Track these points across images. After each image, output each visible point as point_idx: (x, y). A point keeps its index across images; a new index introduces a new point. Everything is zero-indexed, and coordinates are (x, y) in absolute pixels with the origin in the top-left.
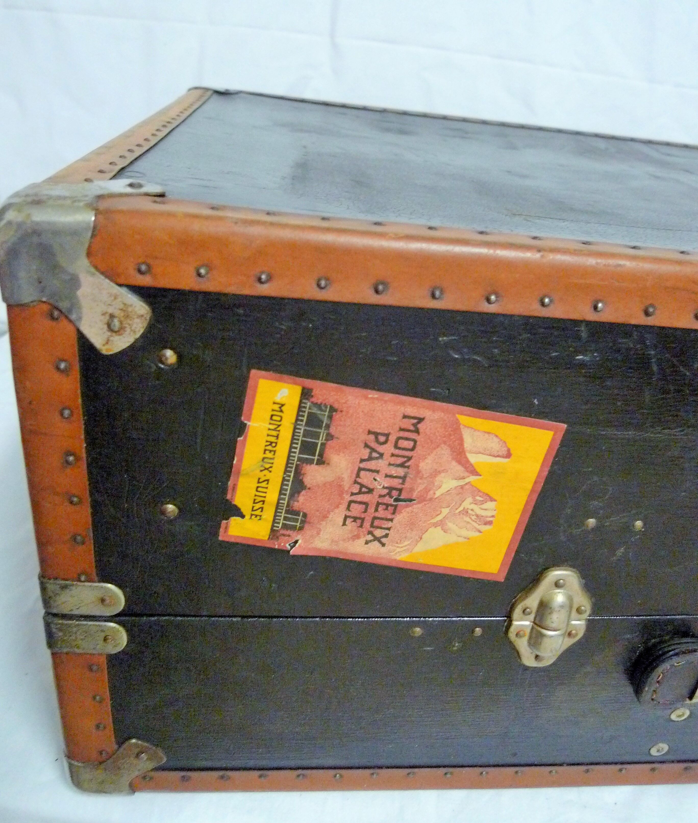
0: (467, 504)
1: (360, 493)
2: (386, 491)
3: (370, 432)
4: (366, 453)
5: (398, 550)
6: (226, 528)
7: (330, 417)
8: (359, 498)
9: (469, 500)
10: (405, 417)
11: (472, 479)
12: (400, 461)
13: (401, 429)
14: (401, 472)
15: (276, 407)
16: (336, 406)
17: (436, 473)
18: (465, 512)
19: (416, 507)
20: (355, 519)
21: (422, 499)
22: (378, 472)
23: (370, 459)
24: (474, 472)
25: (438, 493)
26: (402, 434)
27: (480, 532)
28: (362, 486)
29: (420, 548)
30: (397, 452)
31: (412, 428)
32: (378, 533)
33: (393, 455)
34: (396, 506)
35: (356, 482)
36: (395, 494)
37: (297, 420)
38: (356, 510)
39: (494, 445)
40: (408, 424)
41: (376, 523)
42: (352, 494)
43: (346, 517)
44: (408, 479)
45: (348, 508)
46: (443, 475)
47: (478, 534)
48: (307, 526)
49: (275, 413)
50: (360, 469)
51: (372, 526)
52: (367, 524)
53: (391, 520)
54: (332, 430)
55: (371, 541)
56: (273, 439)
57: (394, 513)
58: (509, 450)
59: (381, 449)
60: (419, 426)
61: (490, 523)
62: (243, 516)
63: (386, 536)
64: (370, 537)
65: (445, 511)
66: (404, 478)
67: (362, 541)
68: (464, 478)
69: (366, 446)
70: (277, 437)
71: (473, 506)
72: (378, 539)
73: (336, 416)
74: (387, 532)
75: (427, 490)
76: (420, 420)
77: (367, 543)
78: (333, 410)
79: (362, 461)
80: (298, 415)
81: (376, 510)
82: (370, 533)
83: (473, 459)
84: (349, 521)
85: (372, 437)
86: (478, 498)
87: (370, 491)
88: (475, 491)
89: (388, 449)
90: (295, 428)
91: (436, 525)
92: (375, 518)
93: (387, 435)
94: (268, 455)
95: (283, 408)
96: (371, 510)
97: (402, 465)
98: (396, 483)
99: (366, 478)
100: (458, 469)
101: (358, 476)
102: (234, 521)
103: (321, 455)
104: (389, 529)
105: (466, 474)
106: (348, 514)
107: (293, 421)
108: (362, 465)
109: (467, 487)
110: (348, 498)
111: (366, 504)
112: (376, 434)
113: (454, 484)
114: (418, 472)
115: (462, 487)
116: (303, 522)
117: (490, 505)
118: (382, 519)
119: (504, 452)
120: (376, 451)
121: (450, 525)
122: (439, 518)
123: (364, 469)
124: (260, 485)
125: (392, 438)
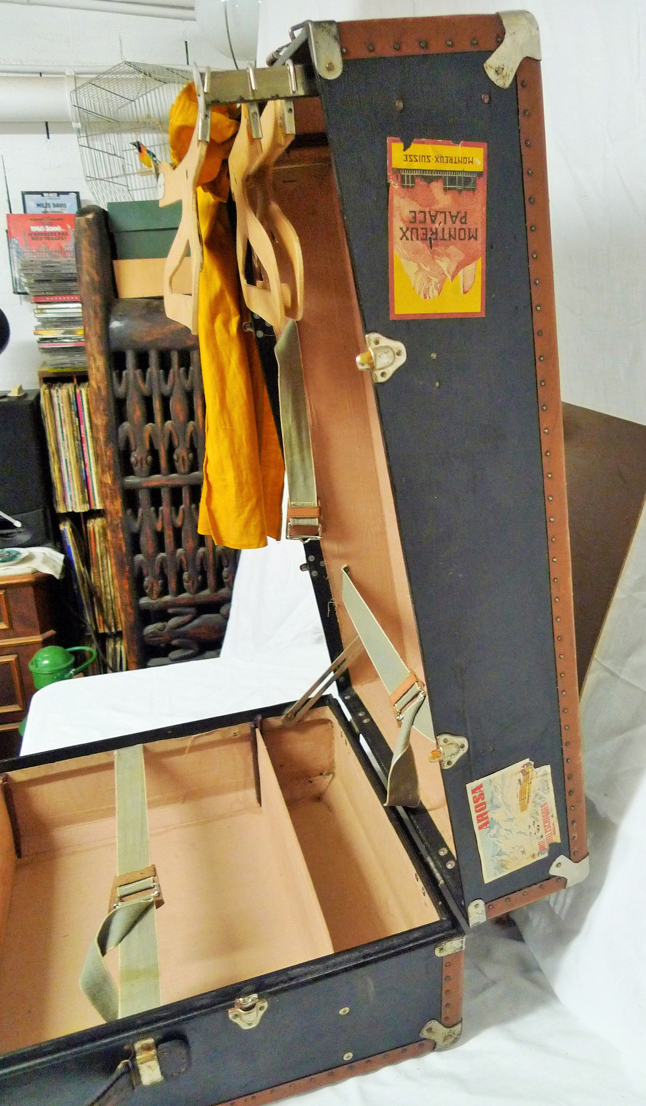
0: (435, 280)
1: (431, 216)
2: (435, 231)
3: (466, 213)
4: (454, 213)
5: (399, 249)
6: (395, 141)
7: (470, 190)
8: (428, 217)
9: (437, 280)
10: (476, 229)
11: (449, 277)
12: (452, 233)
13: (469, 229)
14: (447, 236)
15: (471, 160)
16: (476, 191)
17: (448, 256)
18: (429, 280)
19: (428, 252)
20: (415, 218)
21: (433, 253)
22: (445, 223)
23: (452, 217)
24: (453, 277)
25: (438, 261)
26: (467, 231)
27: (419, 293)
28: (435, 216)
29: (403, 261)
30: (457, 231)
31: (471, 235)
32: (408, 234)
33: (455, 229)
34: (426, 239)
35: (437, 212)
36: (434, 236)
37: (466, 172)
38: (420, 217)
39: (469, 282)
40: (473, 232)
41: (414, 231)
42: (430, 212)
43: (415, 212)
44: (443, 241)
45: (421, 212)
46: (449, 260)
47: (418, 293)
48: (405, 190)
49: (468, 159)
50: (445, 213)
51: (412, 229)
52: (412, 226)
53: (418, 239)
54: (464, 193)
55: (402, 231)
56: (454, 161)
57: (422, 239)
58: (467, 292)
59: (458, 222)
60: (473, 239)
61: (425, 297)
62: (404, 150)
63: (407, 239)
64: (405, 229)
65: (428, 269)
66: (443, 239)
67: (402, 225)
68: (449, 272)
69: (458, 213)
70: (455, 163)
71: (433, 284)
72: (404, 234)
73: (471, 193)
74: (410, 238)
75: (439, 255)
76: (476, 238)
77: (401, 229)
78: (474, 190)
79: (450, 212)
80: (468, 172)
81: (422, 229)
82: (407, 229)
83: (460, 273)
84: (413, 214)
85: (463, 215)
86: (439, 285)
87: (433, 222)
88: (442, 282)
89: (458, 225)
90: (461, 172)
91: (419, 266)
92: (417, 229)
93: (465, 223)
94: (445, 159)
95: (471, 163)
96: (421, 226)
97: (450, 235)
98: (440, 235)
99: (440, 218)
100: (453, 268)
101: (441, 213)
102: (401, 145)
103: (449, 189)
104: (412, 240)
105: (451, 273)
106: (417, 213)
107: (465, 170)
108: (447, 214)
109: (444, 276)
110: (427, 210)
111: (425, 222)
112: (465, 217)
113: (445, 269)
114: (448, 246)
115: (444, 274)
116: (408, 187)
117: (436, 293)
118: (417, 233)
119: (466, 289)
120: (456, 219)
121: (420, 274)
122: (423, 267)
123: (445, 215)
124: (426, 157)
125: (464, 226)
